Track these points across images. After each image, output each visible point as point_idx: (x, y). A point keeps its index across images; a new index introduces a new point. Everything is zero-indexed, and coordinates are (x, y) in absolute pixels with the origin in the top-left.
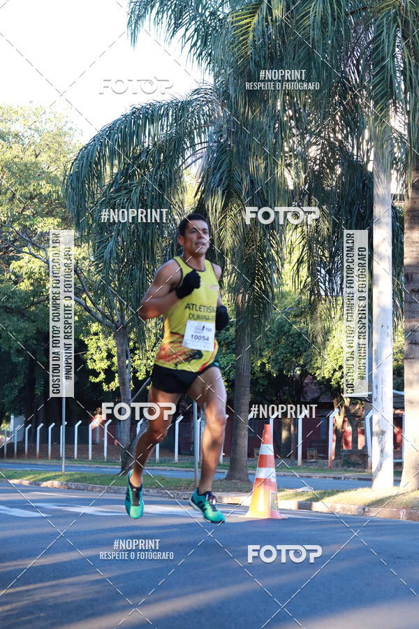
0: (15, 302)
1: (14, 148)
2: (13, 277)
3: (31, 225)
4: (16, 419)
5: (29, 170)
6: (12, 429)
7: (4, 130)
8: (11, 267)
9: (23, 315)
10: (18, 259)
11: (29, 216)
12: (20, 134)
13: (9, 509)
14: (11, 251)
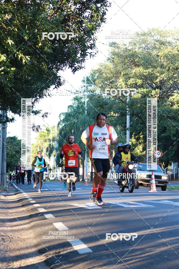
0: (172, 114)
1: (168, 48)
2: (171, 104)
3: (177, 81)
4: (174, 164)
5: (175, 57)
6: (172, 168)
7: (164, 41)
8: (170, 99)
9: (175, 120)
10: (172, 95)
11: (176, 77)
12: (171, 42)
13: (173, 202)
14: (169, 92)
